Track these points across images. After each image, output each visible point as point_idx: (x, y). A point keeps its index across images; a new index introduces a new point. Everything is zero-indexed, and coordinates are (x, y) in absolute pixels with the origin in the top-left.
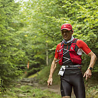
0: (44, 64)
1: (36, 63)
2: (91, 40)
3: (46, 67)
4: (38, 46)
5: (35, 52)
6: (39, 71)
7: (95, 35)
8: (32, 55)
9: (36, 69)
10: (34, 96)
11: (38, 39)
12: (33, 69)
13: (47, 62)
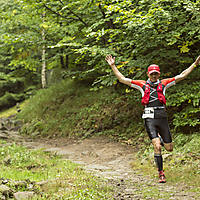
0: (35, 84)
1: (14, 80)
2: (156, 25)
3: (40, 92)
4: (20, 38)
5: (12, 52)
6: (22, 100)
7: (166, 14)
8: (4, 58)
9: (13, 95)
10: (8, 163)
11: (21, 19)
12: (7, 94)
13: (43, 79)
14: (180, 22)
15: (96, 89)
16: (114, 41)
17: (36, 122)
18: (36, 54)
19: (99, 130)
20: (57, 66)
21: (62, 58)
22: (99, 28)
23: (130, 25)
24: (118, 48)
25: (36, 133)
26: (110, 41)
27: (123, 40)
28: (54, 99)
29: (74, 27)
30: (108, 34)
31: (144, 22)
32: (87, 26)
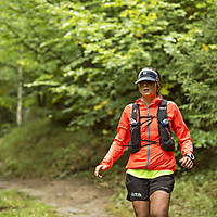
14: (160, 64)
15: (72, 129)
16: (92, 81)
17: (10, 161)
18: (12, 91)
19: (75, 171)
20: (34, 105)
21: (39, 96)
22: (78, 67)
23: (110, 65)
24: (97, 88)
25: (10, 172)
26: (88, 80)
27: (101, 80)
28: (29, 138)
29: (51, 65)
30: (86, 74)
31: (123, 63)
32: (66, 64)
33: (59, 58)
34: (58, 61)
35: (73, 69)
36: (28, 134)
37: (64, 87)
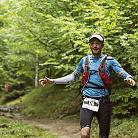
0: (31, 85)
1: (19, 83)
3: (34, 91)
4: (23, 58)
5: (18, 66)
6: (23, 95)
8: (13, 70)
9: (18, 92)
10: (13, 133)
11: (24, 48)
12: (15, 91)
13: (36, 83)
14: (118, 52)
15: (67, 90)
17: (31, 108)
18: (32, 67)
19: (69, 114)
21: (48, 71)
22: (70, 54)
25: (31, 115)
26: (76, 62)
28: (42, 95)
29: (55, 53)
30: (75, 58)
32: (63, 52)
33: (59, 48)
34: (59, 50)
35: (67, 55)
36: (41, 93)
37: (62, 66)
